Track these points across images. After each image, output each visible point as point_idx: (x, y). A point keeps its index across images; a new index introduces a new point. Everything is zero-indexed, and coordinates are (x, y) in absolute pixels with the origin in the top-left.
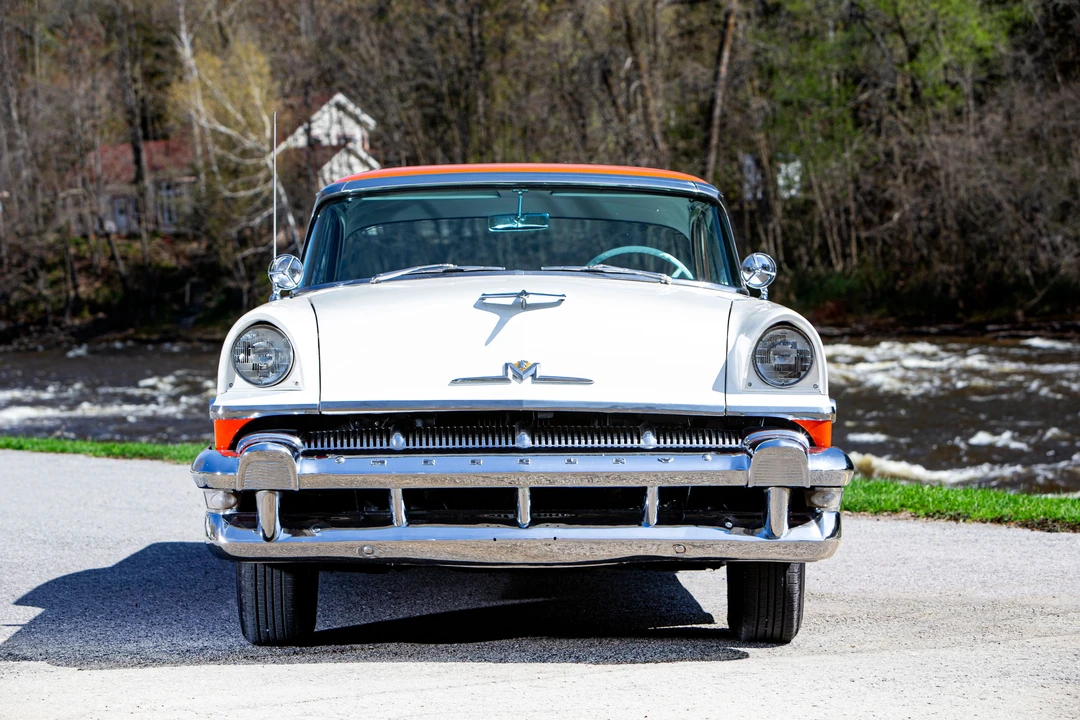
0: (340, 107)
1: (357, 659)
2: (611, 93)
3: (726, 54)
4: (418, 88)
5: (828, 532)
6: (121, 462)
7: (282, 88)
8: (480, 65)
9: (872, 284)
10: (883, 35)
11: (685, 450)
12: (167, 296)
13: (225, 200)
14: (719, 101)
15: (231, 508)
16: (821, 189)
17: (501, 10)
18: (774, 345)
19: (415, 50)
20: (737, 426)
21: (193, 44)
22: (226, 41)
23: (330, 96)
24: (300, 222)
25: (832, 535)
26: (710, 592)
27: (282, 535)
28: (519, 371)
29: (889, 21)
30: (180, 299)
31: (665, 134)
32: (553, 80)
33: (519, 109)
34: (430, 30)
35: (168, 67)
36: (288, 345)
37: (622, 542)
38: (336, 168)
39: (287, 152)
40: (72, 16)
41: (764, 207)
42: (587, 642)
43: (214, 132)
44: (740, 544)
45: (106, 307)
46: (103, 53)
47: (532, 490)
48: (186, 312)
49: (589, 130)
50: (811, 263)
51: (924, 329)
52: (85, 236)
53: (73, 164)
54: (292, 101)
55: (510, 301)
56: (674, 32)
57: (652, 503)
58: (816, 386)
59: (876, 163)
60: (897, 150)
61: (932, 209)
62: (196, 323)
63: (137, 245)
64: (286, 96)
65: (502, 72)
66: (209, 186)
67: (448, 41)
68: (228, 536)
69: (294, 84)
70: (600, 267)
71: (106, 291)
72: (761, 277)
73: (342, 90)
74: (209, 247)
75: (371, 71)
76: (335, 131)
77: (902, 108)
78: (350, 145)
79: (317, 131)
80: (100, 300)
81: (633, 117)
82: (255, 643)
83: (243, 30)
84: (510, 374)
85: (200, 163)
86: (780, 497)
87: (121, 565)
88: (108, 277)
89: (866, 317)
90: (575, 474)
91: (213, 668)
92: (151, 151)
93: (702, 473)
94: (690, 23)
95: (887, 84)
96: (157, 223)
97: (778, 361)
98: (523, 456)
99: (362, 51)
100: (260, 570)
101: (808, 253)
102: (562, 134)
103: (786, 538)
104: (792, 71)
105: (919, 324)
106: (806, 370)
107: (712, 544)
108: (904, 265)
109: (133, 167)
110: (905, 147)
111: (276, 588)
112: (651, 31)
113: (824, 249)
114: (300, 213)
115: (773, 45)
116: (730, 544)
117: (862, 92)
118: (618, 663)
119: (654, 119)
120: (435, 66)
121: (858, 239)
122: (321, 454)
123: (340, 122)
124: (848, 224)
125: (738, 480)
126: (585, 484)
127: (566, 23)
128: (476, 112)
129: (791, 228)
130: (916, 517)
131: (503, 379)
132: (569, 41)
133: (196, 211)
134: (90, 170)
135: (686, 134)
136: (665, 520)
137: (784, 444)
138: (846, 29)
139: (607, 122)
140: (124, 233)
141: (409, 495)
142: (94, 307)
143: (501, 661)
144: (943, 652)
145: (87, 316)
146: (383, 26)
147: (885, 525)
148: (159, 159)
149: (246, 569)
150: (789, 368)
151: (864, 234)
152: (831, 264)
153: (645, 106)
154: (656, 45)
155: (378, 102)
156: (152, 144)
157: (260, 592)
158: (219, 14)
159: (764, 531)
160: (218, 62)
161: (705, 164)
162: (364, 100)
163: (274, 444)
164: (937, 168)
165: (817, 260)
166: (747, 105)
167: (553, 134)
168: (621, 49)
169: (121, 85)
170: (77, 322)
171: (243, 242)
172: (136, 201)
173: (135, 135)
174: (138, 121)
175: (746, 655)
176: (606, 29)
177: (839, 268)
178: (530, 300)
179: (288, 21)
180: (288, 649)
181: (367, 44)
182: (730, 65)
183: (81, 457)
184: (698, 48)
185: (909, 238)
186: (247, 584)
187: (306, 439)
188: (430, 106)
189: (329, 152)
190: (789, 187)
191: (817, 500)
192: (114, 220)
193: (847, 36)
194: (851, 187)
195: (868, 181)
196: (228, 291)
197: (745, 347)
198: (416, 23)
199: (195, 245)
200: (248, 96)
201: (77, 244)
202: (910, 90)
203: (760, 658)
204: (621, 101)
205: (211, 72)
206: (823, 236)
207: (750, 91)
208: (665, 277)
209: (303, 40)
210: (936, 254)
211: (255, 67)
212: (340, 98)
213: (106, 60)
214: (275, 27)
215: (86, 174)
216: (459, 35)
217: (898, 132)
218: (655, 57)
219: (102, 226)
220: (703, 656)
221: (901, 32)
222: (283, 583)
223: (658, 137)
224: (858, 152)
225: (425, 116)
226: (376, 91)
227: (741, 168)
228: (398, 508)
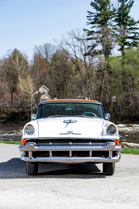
0: (43, 87)
1: (44, 178)
2: (86, 85)
3: (104, 79)
4: (56, 84)
5: (118, 158)
6: (8, 144)
7: (34, 85)
8: (65, 81)
9: (127, 115)
10: (128, 76)
11: (96, 145)
12: (16, 117)
13: (25, 102)
14: (103, 86)
15: (24, 154)
16: (119, 101)
17: (69, 72)
18: (110, 128)
19: (55, 78)
20: (104, 141)
21: (21, 78)
22: (26, 77)
23: (42, 85)
24: (37, 105)
25: (119, 158)
26: (100, 167)
27: (33, 158)
28: (70, 132)
29: (129, 74)
30: (18, 117)
31: (94, 92)
32: (77, 83)
33: (72, 87)
34: (58, 75)
35: (17, 81)
36: (34, 128)
37: (86, 159)
38: (43, 97)
39: (35, 94)
40: (2, 73)
41: (110, 103)
42: (81, 175)
43: (24, 91)
44: (105, 160)
45: (7, 119)
46: (7, 79)
47: (72, 151)
48: (19, 119)
49: (82, 91)
50: (117, 112)
51: (135, 122)
52: (4, 107)
53: (2, 96)
54: (36, 86)
55: (68, 121)
56: (96, 76)
57: (91, 153)
58: (117, 135)
59: (127, 96)
60: (130, 94)
61: (136, 103)
62: (21, 121)
63: (12, 109)
64: (35, 86)
65: (69, 82)
66: (23, 100)
67: (60, 77)
68: (24, 158)
69: (36, 84)
70: (83, 116)
71: (7, 116)
72: (108, 117)
73: (44, 85)
74: (23, 109)
75: (48, 82)
76: (43, 91)
77: (131, 88)
78: (45, 93)
79: (40, 91)
80: (6, 117)
81: (89, 89)
82: (28, 175)
83: (29, 75)
84: (68, 133)
85: (22, 96)
86: (111, 152)
87: (8, 161)
88: (7, 114)
89: (126, 120)
90: (79, 149)
91: (22, 179)
92: (14, 94)
93: (99, 149)
94: (98, 74)
95: (129, 84)
96: (15, 105)
97: (111, 131)
98: (70, 146)
99: (47, 78)
100: (29, 164)
101: (117, 110)
102: (78, 91)
103: (112, 159)
104: (114, 82)
105: (134, 122)
106: (115, 132)
107: (100, 160)
108: (132, 112)
109: (11, 97)
110: (132, 94)
111: (32, 166)
112: (92, 75)
113: (119, 109)
114: (37, 104)
115: (111, 78)
116: (103, 160)
117: (125, 85)
118: (86, 178)
119: (93, 89)
120: (58, 81)
121: (124, 108)
122: (39, 146)
123: (43, 90)
124: (123, 106)
125: (104, 150)
126: (80, 150)
127: (79, 75)
128: (65, 88)
129: (114, 106)
130: (133, 154)
131: (67, 134)
132: (79, 77)
133: (21, 104)
134: (5, 97)
135: (98, 92)
136: (93, 156)
137: (112, 144)
138: (122, 75)
139: (85, 90)
140: (10, 107)
141: (53, 152)
142: (5, 119)
143: (67, 178)
144: (136, 177)
145: (4, 120)
146: (50, 75)
147: (128, 155)
148: (15, 95)
149: (27, 163)
150: (112, 132)
151: (125, 107)
152: (120, 112)
153: (91, 87)
154: (93, 78)
155: (49, 86)
156: (14, 93)
157: (29, 167)
158: (25, 73)
159: (108, 158)
160: (25, 80)
161: (100, 96)
162: (47, 86)
163: (31, 144)
164: (137, 97)
165: (118, 112)
166: (107, 87)
167: (77, 92)
168: (87, 78)
169: (10, 84)
170: (2, 121)
171: (28, 108)
172: (12, 102)
173: (12, 91)
174: (12, 89)
175: (106, 177)
176: (85, 75)
177: (121, 113)
178: (72, 121)
179: (35, 74)
180: (34, 176)
181: (48, 78)
182: (104, 81)
183: (2, 143)
184: (99, 78)
185: (132, 108)
186: (27, 166)
187: (36, 143)
188: (58, 87)
189: (42, 94)
190: (114, 100)
191: (117, 153)
192: (8, 105)
193: (122, 77)
194: (123, 100)
195: (126, 99)
196: (26, 116)
197: (105, 129)
198: (55, 74)
199: (21, 109)
200: (29, 86)
201: (3, 109)
202: (132, 85)
203: (108, 178)
204: (87, 86)
205: (23, 82)
206: (119, 107)
207: (107, 85)
208: (93, 117)
209: (38, 77)
210: (137, 111)
211: (30, 81)
212: (43, 86)
213: (7, 80)
214: (33, 75)
215: (4, 98)
216: (62, 76)
217: (131, 91)
218: (93, 80)
219: (6, 106)
220: (99, 177)
221: (131, 76)
222: (33, 165)
223: (93, 92)
224: (124, 95)
225: (57, 89)
226: (49, 85)
227: (106, 97)
228: (51, 154)
